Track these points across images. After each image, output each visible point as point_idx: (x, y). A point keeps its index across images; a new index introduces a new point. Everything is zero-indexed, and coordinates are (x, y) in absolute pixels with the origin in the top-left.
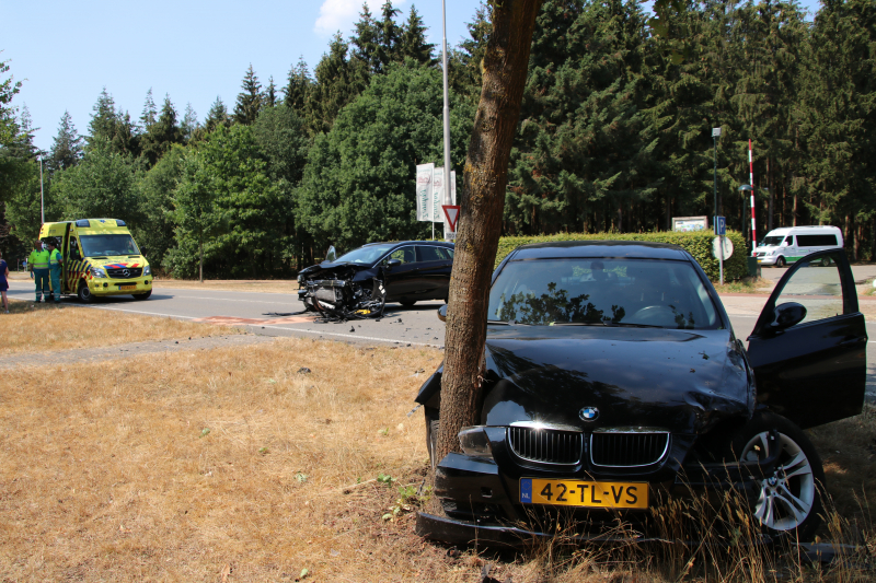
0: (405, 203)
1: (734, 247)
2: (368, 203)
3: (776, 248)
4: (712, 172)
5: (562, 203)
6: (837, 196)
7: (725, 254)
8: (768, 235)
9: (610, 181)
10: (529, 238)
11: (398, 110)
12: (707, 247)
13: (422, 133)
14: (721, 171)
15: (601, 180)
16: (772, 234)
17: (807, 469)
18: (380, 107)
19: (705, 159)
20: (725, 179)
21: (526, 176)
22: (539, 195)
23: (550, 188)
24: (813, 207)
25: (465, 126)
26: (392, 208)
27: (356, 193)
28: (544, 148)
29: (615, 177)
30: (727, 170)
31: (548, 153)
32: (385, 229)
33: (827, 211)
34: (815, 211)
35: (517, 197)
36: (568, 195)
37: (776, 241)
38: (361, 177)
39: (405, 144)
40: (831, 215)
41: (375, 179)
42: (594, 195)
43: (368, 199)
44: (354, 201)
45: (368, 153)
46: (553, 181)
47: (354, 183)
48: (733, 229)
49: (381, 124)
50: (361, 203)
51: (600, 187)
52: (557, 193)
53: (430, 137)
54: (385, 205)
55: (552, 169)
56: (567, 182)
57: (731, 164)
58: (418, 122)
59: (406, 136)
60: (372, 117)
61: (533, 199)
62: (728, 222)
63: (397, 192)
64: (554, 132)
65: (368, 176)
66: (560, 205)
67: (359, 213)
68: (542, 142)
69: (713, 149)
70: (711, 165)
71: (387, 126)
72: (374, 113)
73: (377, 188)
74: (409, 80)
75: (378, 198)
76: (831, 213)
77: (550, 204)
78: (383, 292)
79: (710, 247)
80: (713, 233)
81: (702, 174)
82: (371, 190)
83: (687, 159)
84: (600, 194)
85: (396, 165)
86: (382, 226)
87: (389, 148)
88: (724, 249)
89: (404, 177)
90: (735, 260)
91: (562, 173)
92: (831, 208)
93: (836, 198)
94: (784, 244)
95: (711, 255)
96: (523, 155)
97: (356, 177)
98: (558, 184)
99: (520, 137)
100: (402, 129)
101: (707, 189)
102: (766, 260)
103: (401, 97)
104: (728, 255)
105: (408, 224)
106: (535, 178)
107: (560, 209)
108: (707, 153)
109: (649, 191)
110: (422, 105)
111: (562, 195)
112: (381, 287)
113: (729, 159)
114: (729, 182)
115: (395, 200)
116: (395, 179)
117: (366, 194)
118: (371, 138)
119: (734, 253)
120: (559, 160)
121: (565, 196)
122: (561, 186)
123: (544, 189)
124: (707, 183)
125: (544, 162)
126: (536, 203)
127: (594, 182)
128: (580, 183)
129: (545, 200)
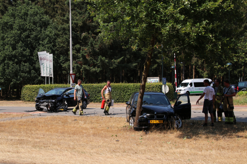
0: (29, 67)
1: (169, 88)
2: (12, 66)
3: (186, 88)
5: (99, 69)
7: (166, 91)
8: (182, 82)
9: (119, 60)
10: (92, 84)
11: (23, 25)
12: (160, 89)
13: (36, 36)
15: (115, 60)
16: (184, 82)
17: (181, 121)
18: (14, 23)
21: (84, 57)
22: (89, 65)
23: (94, 62)
24: (201, 70)
25: (55, 34)
26: (23, 69)
27: (6, 62)
28: (92, 46)
29: (121, 59)
31: (93, 47)
32: (20, 78)
33: (206, 72)
34: (202, 72)
35: (80, 66)
36: (101, 66)
37: (186, 85)
38: (8, 55)
39: (28, 41)
40: (208, 74)
41: (15, 56)
42: (112, 66)
43: (12, 65)
44: (5, 65)
45: (11, 44)
46: (95, 60)
47: (5, 57)
48: (169, 82)
49: (16, 31)
50: (8, 66)
51: (115, 62)
52: (97, 64)
53: (40, 38)
54: (20, 67)
55: (94, 54)
56: (101, 60)
57: (167, 52)
58: (34, 31)
59: (28, 36)
60: (11, 27)
61: (87, 67)
62: (167, 80)
63: (25, 62)
64: (95, 38)
65: (12, 55)
66: (98, 70)
67: (7, 71)
68: (91, 43)
70: (159, 53)
71: (19, 32)
72: (11, 25)
73: (16, 60)
74: (28, 11)
75: (17, 65)
77: (94, 69)
78: (66, 103)
79: (161, 89)
80: (162, 84)
81: (156, 57)
82: (13, 61)
84: (114, 66)
85: (24, 50)
86: (19, 77)
87: (21, 42)
88: (166, 89)
89: (28, 55)
90: (170, 93)
91: (100, 57)
92: (208, 71)
94: (189, 86)
95: (161, 91)
96: (82, 48)
97: (6, 55)
98: (97, 61)
99: (81, 40)
100: (26, 33)
101: (157, 63)
102: (182, 93)
103: (24, 19)
104: (167, 92)
105: (31, 76)
106: (87, 58)
107: (98, 71)
109: (134, 64)
110: (35, 23)
111: (99, 65)
112: (65, 102)
113: (166, 50)
115: (24, 65)
116: (24, 56)
117: (11, 63)
118: (12, 37)
119: (169, 91)
120: (98, 51)
121: (100, 66)
122: (99, 62)
123: (91, 63)
124: (158, 61)
125: (92, 52)
126: (88, 69)
127: (112, 61)
128: (107, 61)
129: (92, 67)
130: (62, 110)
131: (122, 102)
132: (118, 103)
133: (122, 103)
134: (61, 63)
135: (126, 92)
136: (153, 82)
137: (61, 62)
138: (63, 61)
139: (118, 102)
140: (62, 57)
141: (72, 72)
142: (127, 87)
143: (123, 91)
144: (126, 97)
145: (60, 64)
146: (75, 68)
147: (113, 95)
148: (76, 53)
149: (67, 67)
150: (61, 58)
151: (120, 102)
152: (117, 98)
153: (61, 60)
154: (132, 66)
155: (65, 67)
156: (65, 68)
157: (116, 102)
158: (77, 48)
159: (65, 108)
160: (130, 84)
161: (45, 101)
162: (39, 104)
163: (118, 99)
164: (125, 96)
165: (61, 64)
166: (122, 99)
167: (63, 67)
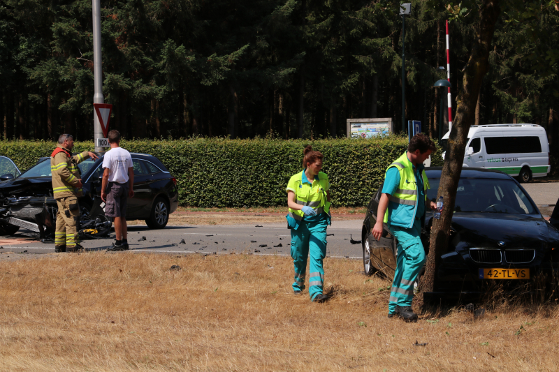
4: (368, 42)
6: (541, 80)
9: (232, 57)
14: (380, 41)
15: (218, 56)
19: (358, 23)
20: (386, 54)
23: (144, 65)
24: (507, 95)
28: (138, 3)
29: (240, 51)
30: (388, 39)
33: (527, 102)
34: (510, 102)
36: (172, 76)
42: (209, 76)
46: (148, 54)
51: (217, 65)
52: (156, 70)
57: (395, 31)
61: (122, 81)
66: (159, 91)
69: (369, 8)
70: (367, 33)
76: (532, 105)
77: (146, 89)
81: (353, 46)
83: (333, 23)
84: (217, 76)
91: (167, 45)
92: (532, 97)
93: (540, 82)
94: (469, 149)
101: (360, 67)
107: (160, 96)
108: (360, 14)
109: (285, 72)
111: (164, 75)
114: (391, 59)
120: (159, 22)
121: (167, 78)
122: (162, 62)
123: (137, 65)
124: (361, 59)
125: (135, 25)
126: (127, 86)
127: (209, 58)
128: (191, 58)
129: (138, 82)
130: (94, 231)
131: (264, 205)
132: (251, 209)
133: (263, 209)
134: (21, 64)
135: (278, 172)
136: (369, 134)
137: (23, 61)
138: (29, 56)
139: (250, 205)
140: (24, 41)
141: (102, 96)
142: (283, 152)
143: (268, 168)
144: (280, 188)
145: (18, 68)
146: (76, 83)
147: (232, 181)
148: (78, 28)
149: (45, 80)
150: (23, 47)
151: (257, 204)
152: (247, 191)
153: (21, 55)
154: (277, 79)
155: (40, 78)
156: (38, 85)
157: (241, 206)
158: (80, 9)
159: (103, 225)
160: (290, 142)
161: (27, 202)
162: (5, 212)
163: (247, 196)
164: (273, 183)
165: (25, 69)
166: (262, 195)
167: (33, 80)
